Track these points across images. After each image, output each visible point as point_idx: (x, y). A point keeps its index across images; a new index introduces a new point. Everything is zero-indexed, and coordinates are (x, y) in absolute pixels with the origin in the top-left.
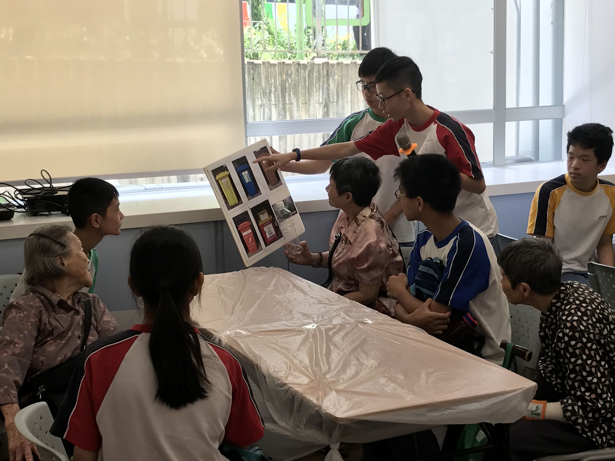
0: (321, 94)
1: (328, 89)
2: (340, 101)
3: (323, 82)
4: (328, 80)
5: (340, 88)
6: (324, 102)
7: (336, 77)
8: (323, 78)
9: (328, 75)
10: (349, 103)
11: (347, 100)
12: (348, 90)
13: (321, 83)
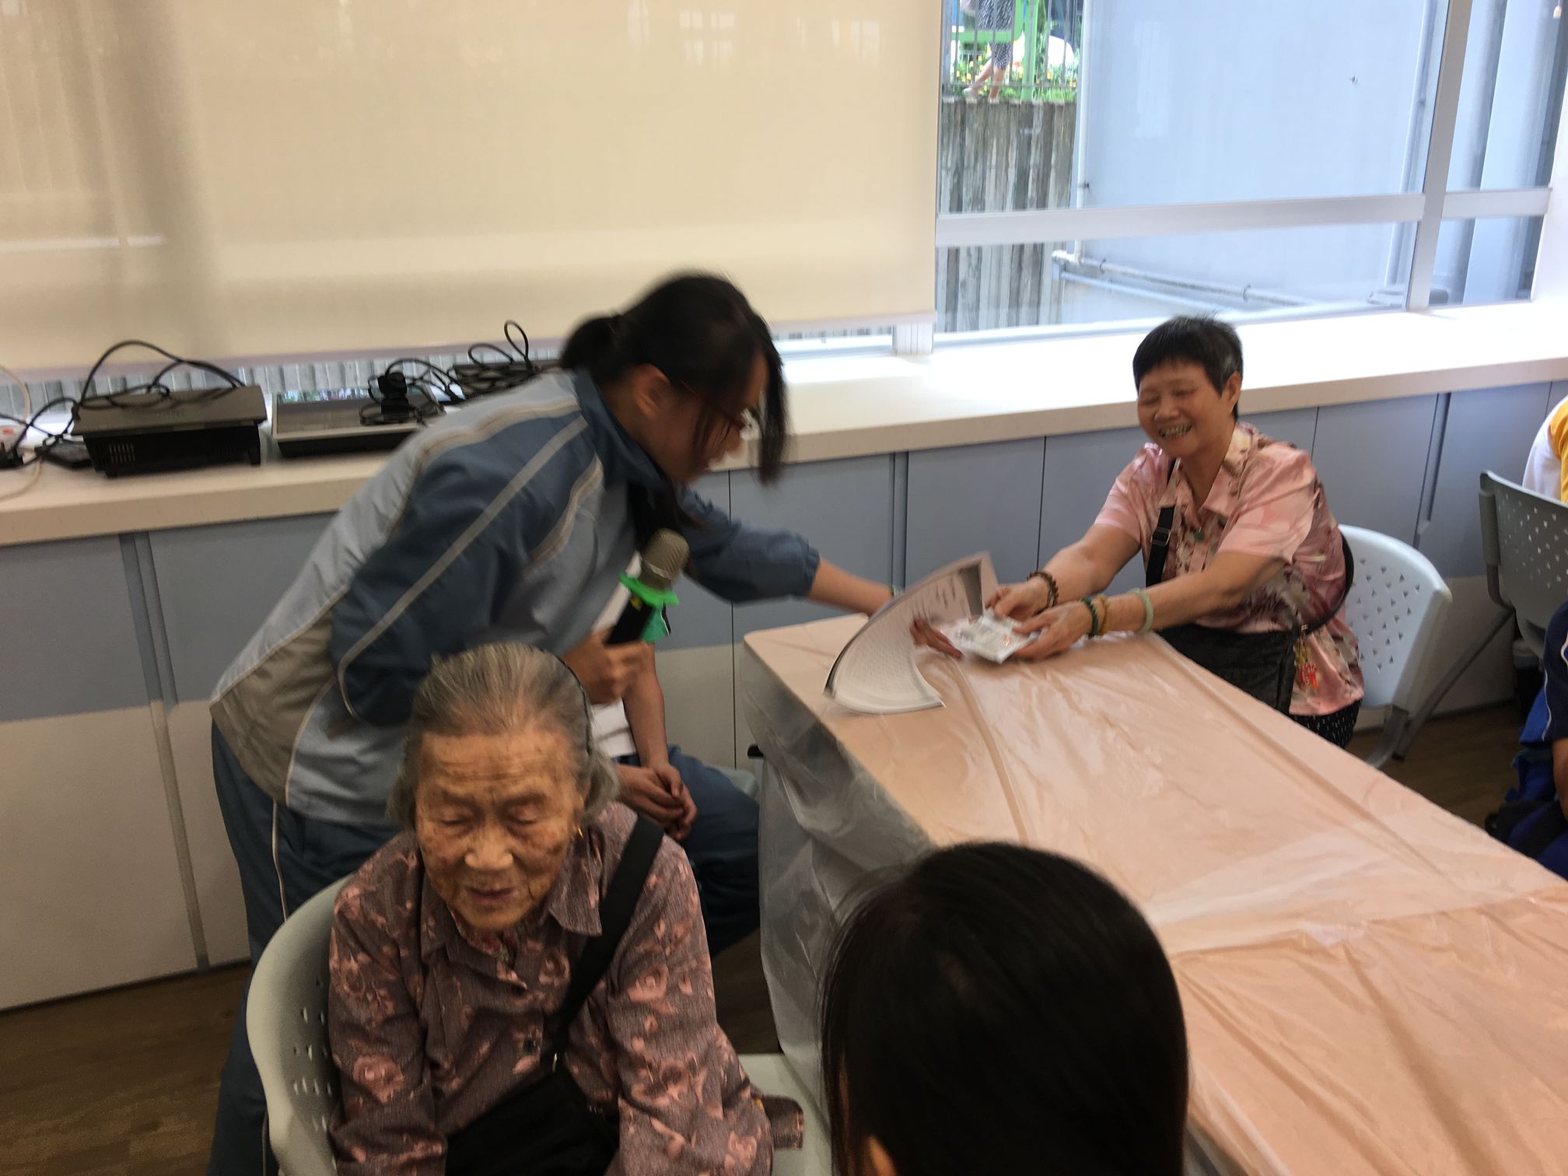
0: (950, 155)
1: (962, 145)
2: (978, 167)
3: (955, 135)
4: (963, 131)
5: (981, 144)
6: (954, 168)
7: (976, 126)
8: (955, 127)
9: (963, 122)
10: (993, 171)
11: (991, 162)
12: (992, 146)
13: (952, 134)
